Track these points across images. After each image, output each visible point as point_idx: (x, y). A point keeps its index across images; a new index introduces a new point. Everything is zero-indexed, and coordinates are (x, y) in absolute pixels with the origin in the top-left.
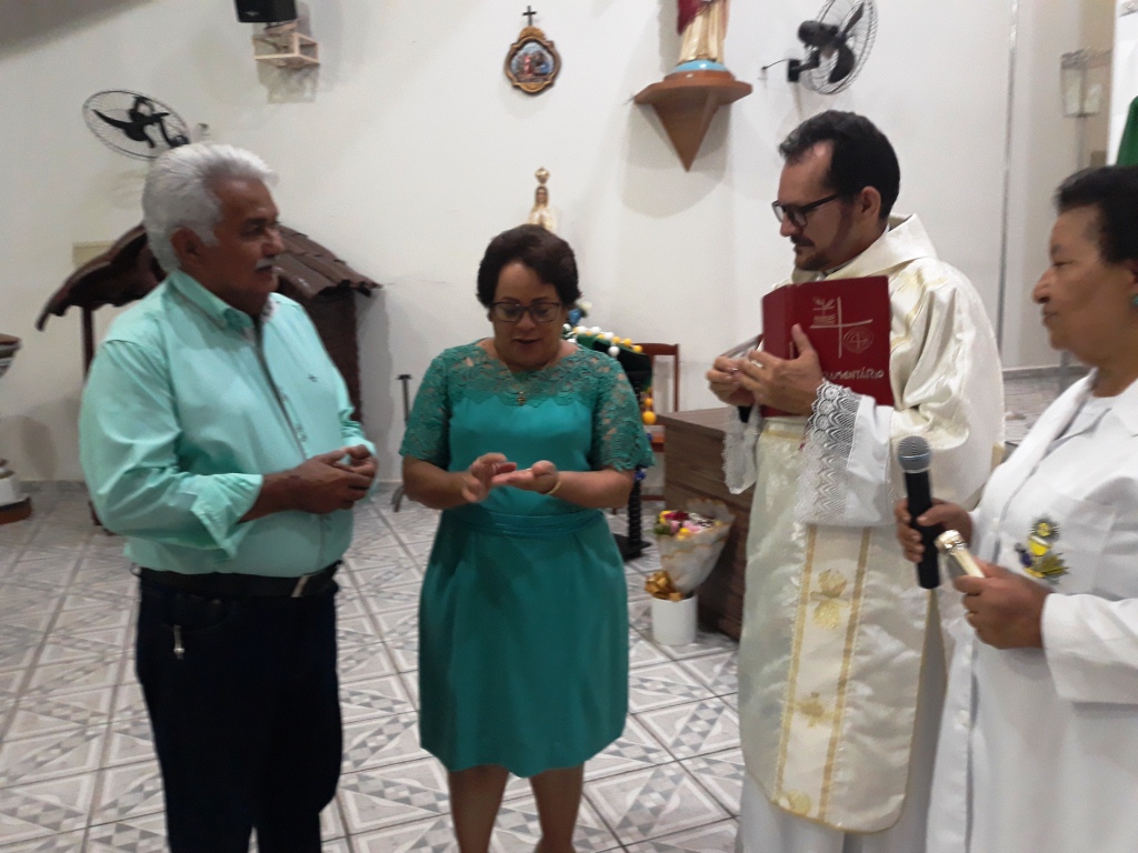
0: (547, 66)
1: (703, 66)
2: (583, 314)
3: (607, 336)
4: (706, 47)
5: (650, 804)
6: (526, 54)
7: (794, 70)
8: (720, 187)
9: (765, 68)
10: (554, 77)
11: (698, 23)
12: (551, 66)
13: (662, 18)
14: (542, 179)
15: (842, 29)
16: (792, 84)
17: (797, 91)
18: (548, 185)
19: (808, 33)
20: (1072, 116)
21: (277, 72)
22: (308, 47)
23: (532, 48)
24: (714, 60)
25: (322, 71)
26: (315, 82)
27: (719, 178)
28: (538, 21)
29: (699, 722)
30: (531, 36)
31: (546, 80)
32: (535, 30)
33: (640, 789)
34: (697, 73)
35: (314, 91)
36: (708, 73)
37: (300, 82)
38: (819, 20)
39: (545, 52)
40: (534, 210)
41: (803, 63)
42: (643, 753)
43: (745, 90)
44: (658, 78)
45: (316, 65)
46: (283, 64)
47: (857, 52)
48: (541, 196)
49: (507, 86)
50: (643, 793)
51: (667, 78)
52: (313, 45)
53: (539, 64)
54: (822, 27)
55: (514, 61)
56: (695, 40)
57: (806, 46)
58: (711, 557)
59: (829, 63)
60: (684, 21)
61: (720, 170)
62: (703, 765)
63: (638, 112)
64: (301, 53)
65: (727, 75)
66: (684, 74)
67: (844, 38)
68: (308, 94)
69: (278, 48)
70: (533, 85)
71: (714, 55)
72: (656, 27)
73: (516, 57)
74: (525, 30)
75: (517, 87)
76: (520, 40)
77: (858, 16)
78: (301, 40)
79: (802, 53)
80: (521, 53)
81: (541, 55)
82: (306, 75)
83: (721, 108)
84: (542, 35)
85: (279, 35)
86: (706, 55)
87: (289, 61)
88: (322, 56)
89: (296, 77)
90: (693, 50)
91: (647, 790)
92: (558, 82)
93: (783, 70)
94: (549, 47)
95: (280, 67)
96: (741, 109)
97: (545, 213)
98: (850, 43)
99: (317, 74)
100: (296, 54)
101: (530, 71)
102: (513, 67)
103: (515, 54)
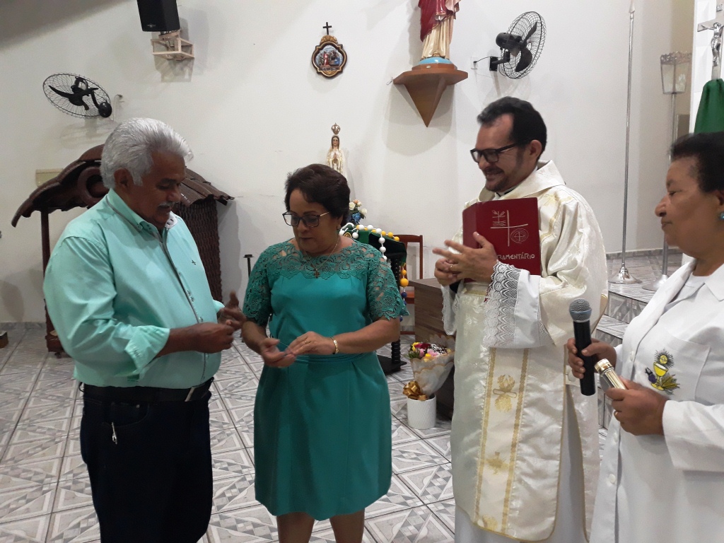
0: (339, 60)
1: (437, 61)
2: (362, 216)
3: (378, 231)
4: (439, 48)
5: (408, 534)
6: (325, 53)
7: (494, 64)
8: (448, 136)
9: (475, 62)
10: (342, 68)
11: (434, 34)
12: (341, 60)
13: (410, 30)
14: (336, 131)
15: (523, 38)
16: (492, 72)
17: (496, 77)
18: (339, 135)
19: (502, 40)
20: (668, 93)
21: (167, 62)
22: (187, 47)
23: (329, 49)
24: (444, 57)
25: (196, 62)
26: (191, 69)
27: (447, 131)
28: (332, 32)
29: (438, 479)
30: (328, 41)
31: (338, 69)
32: (330, 37)
33: (402, 523)
34: (433, 66)
35: (190, 75)
36: (440, 65)
37: (182, 69)
38: (509, 33)
39: (337, 51)
40: (331, 151)
41: (499, 59)
42: (403, 500)
43: (464, 75)
44: (409, 68)
45: (193, 58)
46: (170, 57)
47: (533, 52)
48: (335, 142)
49: (314, 73)
50: (403, 526)
51: (413, 69)
52: (191, 46)
53: (333, 59)
54: (511, 37)
55: (317, 57)
56: (432, 44)
57: (501, 49)
58: (444, 372)
59: (516, 59)
60: (425, 32)
61: (448, 125)
62: (442, 507)
63: (396, 89)
64: (182, 51)
65: (452, 66)
66: (425, 66)
67: (525, 43)
68: (187, 77)
69: (168, 48)
70: (330, 72)
71: (444, 54)
72: (407, 35)
73: (319, 55)
74: (325, 37)
75: (319, 73)
76: (321, 44)
77: (534, 29)
78: (182, 42)
79: (499, 53)
80: (322, 52)
81: (335, 53)
82: (186, 65)
83: (448, 87)
84: (335, 41)
85: (167, 39)
86: (438, 54)
87: (175, 56)
88: (196, 53)
89: (179, 66)
90: (430, 51)
91: (406, 524)
92: (345, 70)
93: (487, 63)
94: (340, 48)
95: (168, 60)
96: (460, 87)
97: (337, 153)
98: (529, 47)
99: (193, 64)
100: (180, 51)
101: (328, 63)
102: (317, 61)
103: (318, 52)
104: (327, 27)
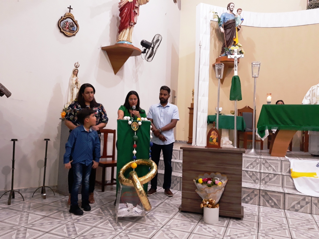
6: (67, 21)
10: (76, 33)
19: (143, 42)
30: (69, 16)
48: (76, 73)
49: (58, 31)
55: (62, 23)
57: (143, 47)
70: (69, 33)
74: (68, 13)
75: (62, 32)
76: (65, 16)
80: (66, 20)
84: (73, 17)
101: (68, 28)
102: (61, 25)
103: (63, 20)
104: (70, 8)
